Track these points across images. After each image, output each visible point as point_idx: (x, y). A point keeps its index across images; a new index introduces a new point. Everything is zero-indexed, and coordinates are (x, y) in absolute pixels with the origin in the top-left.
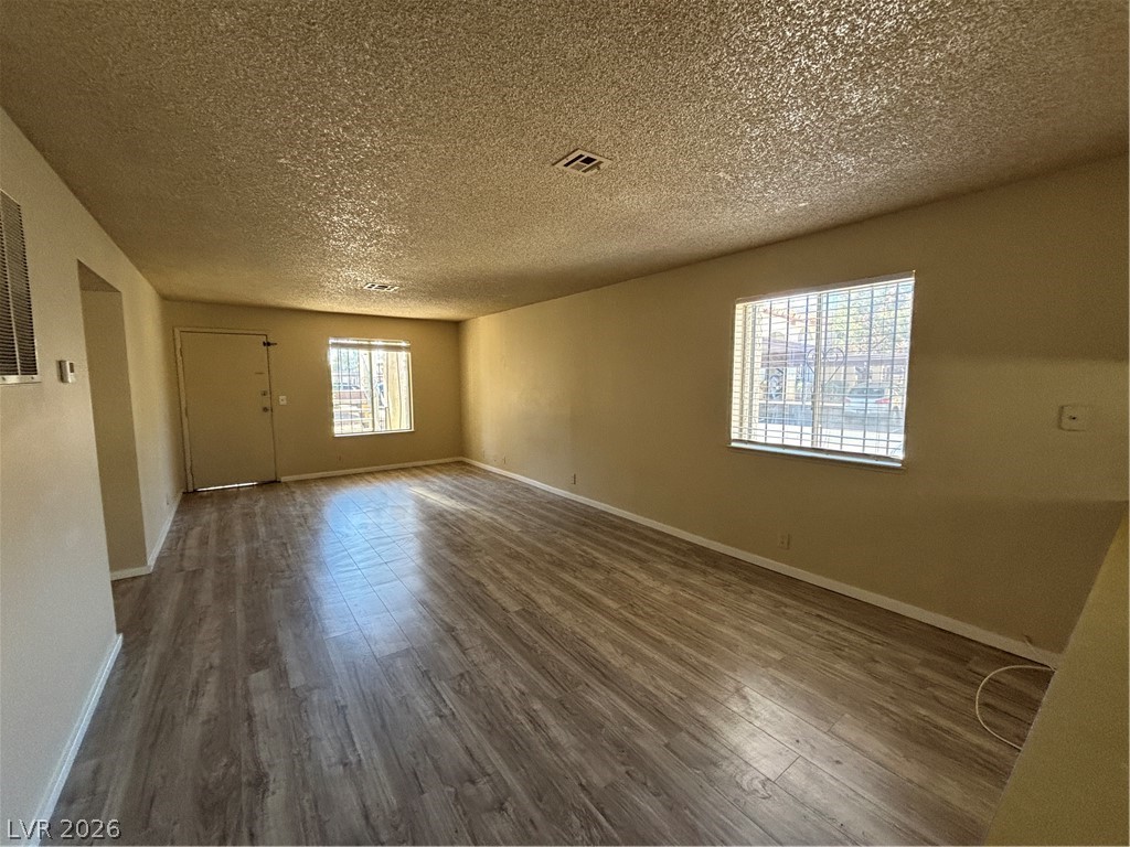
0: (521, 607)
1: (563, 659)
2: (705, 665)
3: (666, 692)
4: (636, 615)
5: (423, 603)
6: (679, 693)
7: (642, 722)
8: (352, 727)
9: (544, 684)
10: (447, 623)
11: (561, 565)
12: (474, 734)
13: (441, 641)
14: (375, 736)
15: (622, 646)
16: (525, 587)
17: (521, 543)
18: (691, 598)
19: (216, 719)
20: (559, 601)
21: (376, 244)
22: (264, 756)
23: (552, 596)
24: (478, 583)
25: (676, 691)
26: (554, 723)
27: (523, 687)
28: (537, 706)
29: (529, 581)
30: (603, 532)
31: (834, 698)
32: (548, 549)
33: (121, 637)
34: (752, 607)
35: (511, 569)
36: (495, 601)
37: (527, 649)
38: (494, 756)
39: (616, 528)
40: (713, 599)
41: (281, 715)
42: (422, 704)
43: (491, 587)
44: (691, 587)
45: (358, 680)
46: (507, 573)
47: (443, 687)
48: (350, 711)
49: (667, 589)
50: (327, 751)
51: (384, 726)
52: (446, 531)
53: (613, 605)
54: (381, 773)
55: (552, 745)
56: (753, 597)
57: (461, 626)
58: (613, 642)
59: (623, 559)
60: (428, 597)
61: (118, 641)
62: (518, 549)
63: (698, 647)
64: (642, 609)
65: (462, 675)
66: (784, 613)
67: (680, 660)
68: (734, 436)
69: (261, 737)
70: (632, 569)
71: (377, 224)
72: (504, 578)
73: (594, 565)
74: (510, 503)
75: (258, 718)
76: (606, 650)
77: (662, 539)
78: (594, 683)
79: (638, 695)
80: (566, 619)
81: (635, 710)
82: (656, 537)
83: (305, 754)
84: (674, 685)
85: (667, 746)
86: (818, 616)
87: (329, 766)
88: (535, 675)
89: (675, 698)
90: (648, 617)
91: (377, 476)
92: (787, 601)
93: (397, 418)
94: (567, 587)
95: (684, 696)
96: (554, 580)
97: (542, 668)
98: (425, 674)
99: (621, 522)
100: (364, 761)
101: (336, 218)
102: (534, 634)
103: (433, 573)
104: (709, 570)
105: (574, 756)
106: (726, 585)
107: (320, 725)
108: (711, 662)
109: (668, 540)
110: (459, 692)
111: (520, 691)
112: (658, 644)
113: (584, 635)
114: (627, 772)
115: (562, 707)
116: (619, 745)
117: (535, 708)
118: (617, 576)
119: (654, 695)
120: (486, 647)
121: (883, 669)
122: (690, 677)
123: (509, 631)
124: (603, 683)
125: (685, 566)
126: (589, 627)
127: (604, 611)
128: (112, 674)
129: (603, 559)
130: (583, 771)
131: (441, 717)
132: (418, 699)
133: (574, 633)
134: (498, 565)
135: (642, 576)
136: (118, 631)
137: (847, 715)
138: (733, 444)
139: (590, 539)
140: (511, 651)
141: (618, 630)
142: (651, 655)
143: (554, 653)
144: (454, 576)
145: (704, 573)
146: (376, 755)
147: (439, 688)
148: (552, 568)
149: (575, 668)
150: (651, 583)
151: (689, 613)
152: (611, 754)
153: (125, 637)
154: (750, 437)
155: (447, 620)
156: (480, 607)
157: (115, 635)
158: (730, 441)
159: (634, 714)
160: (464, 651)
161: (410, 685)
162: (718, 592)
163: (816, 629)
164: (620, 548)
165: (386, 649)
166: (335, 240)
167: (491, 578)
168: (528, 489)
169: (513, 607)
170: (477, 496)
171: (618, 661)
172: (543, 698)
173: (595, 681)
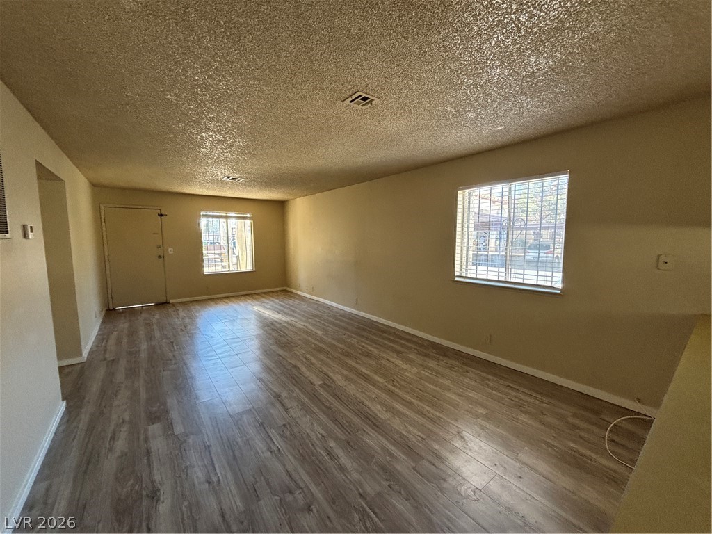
0: (322, 382)
1: (349, 414)
2: (439, 418)
3: (414, 434)
4: (395, 386)
5: (261, 380)
6: (422, 435)
7: (401, 455)
8: (214, 459)
9: (337, 431)
10: (275, 392)
11: (348, 355)
12: (292, 462)
13: (272, 404)
14: (228, 463)
15: (386, 407)
16: (325, 369)
17: (322, 341)
18: (430, 375)
19: (126, 455)
20: (346, 378)
21: (230, 151)
22: (157, 478)
23: (342, 375)
24: (295, 367)
25: (420, 434)
26: (342, 454)
27: (323, 432)
28: (332, 444)
29: (327, 365)
30: (375, 334)
31: (518, 437)
32: (340, 345)
33: (65, 402)
34: (467, 381)
35: (316, 358)
36: (306, 378)
37: (327, 410)
38: (305, 477)
39: (383, 332)
40: (443, 376)
41: (168, 452)
42: (259, 445)
43: (304, 369)
44: (429, 368)
45: (219, 429)
46: (314, 360)
47: (273, 433)
48: (213, 449)
49: (415, 370)
50: (198, 474)
51: (235, 457)
52: (275, 334)
53: (381, 380)
54: (233, 488)
55: (342, 468)
56: (468, 374)
57: (284, 394)
58: (381, 404)
59: (387, 351)
60: (264, 376)
61: (63, 405)
62: (321, 345)
63: (433, 405)
64: (399, 383)
65: (284, 425)
66: (488, 385)
67: (422, 414)
68: (457, 274)
69: (156, 465)
70: (393, 357)
71: (230, 138)
72: (313, 364)
73: (368, 355)
74: (315, 316)
75: (153, 453)
76: (377, 409)
77: (411, 339)
78: (368, 429)
79: (396, 437)
80: (351, 389)
81: (394, 446)
82: (408, 337)
83: (184, 476)
84: (419, 431)
85: (414, 469)
86: (508, 386)
87: (199, 483)
88: (331, 425)
89: (419, 438)
90: (402, 388)
91: (231, 298)
92: (490, 377)
93: (244, 262)
94: (351, 369)
95: (425, 437)
96: (343, 365)
97: (335, 421)
98: (262, 424)
99: (385, 328)
100: (220, 478)
101: (204, 135)
102: (331, 399)
103: (268, 361)
104: (441, 358)
105: (356, 476)
106: (451, 367)
107: (194, 458)
108: (442, 416)
109: (415, 339)
110: (283, 436)
111: (321, 434)
112: (409, 404)
113: (362, 399)
114: (389, 486)
115: (348, 445)
116: (383, 468)
117: (331, 445)
118: (383, 362)
119: (406, 437)
120: (300, 407)
121: (549, 419)
122: (429, 425)
123: (314, 397)
124: (373, 429)
125: (426, 355)
126: (366, 394)
127: (375, 384)
128: (59, 426)
129: (375, 351)
130: (361, 484)
131: (271, 452)
132: (257, 441)
133: (356, 398)
134: (308, 356)
135: (399, 362)
136: (63, 400)
137: (526, 448)
138: (456, 279)
139: (367, 338)
140: (316, 410)
141: (384, 396)
142: (405, 411)
143: (343, 411)
144: (280, 363)
145: (438, 360)
146: (229, 476)
147: (270, 434)
148: (342, 357)
149: (356, 420)
150: (404, 366)
151: (428, 385)
152: (378, 474)
153: (67, 403)
154: (466, 274)
155: (275, 390)
156: (296, 382)
157: (61, 402)
158: (454, 276)
159: (393, 448)
160: (286, 410)
161: (251, 432)
162: (447, 371)
163: (508, 394)
164: (385, 344)
165: (236, 408)
166: (204, 148)
167: (303, 363)
168: (328, 307)
169: (318, 382)
170: (294, 312)
171: (383, 415)
172: (336, 439)
173: (369, 428)
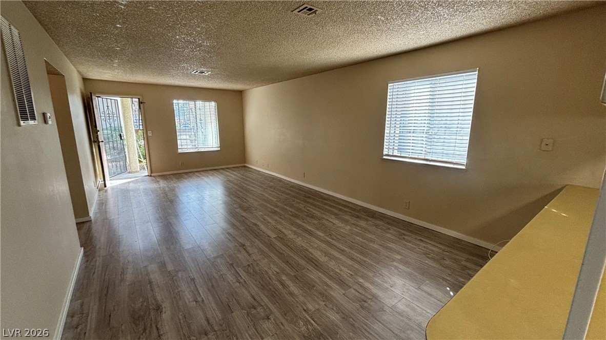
0: (276, 236)
1: (296, 258)
2: (365, 261)
3: (345, 272)
4: (333, 239)
5: (229, 234)
6: (351, 273)
7: (334, 286)
8: (198, 287)
9: (288, 269)
10: (240, 242)
11: (297, 216)
12: (255, 290)
13: (239, 251)
14: (209, 290)
15: (325, 253)
16: (279, 227)
17: (276, 206)
18: (360, 232)
19: (135, 284)
20: (295, 233)
21: (199, 50)
22: (159, 298)
23: (292, 231)
24: (256, 225)
25: (349, 272)
26: (292, 285)
28: (284, 278)
29: (281, 224)
30: (318, 201)
31: (423, 274)
32: (291, 209)
33: (83, 248)
34: (389, 235)
35: (272, 218)
36: (264, 233)
37: (281, 255)
38: (266, 300)
39: (325, 199)
40: (370, 232)
41: (165, 282)
42: (230, 278)
43: (262, 227)
44: (360, 226)
45: (199, 267)
46: (270, 220)
47: (242, 273)
48: (197, 281)
49: (348, 227)
50: (188, 296)
51: (213, 286)
52: (238, 200)
53: (322, 235)
54: (213, 305)
55: (292, 294)
56: (390, 231)
57: (247, 244)
58: (321, 251)
59: (327, 213)
60: (231, 231)
61: (82, 251)
62: (276, 209)
63: (362, 253)
64: (336, 236)
65: (249, 265)
66: (404, 239)
67: (353, 259)
68: (385, 153)
69: (157, 290)
70: (332, 218)
71: (199, 40)
72: (269, 222)
73: (313, 216)
74: (271, 187)
75: (154, 283)
76: (318, 254)
77: (346, 204)
78: (311, 268)
79: (331, 273)
80: (299, 241)
81: (330, 280)
82: (344, 203)
83: (178, 298)
84: (348, 269)
85: (344, 294)
86: (420, 240)
87: (189, 302)
88: (283, 265)
89: (348, 274)
90: (338, 240)
91: (201, 173)
92: (406, 233)
94: (299, 226)
95: (353, 274)
96: (292, 224)
97: (287, 263)
98: (232, 265)
99: (327, 196)
100: (204, 299)
102: (284, 248)
103: (233, 220)
104: (370, 219)
105: (302, 299)
106: (377, 226)
107: (183, 286)
108: (367, 260)
109: (350, 205)
110: (248, 272)
111: (276, 271)
112: (342, 252)
113: (307, 247)
114: (325, 305)
115: (296, 279)
116: (322, 294)
117: (284, 279)
118: (324, 221)
119: (339, 273)
120: (260, 253)
121: (447, 262)
122: (356, 266)
123: (270, 246)
124: (314, 268)
125: (358, 217)
126: (309, 244)
127: (317, 237)
128: (81, 266)
129: (316, 213)
130: (305, 304)
131: (240, 283)
132: (228, 275)
133: (302, 247)
134: (266, 217)
135: (336, 222)
137: (427, 281)
138: (384, 157)
139: (312, 204)
140: (272, 255)
141: (323, 245)
142: (338, 256)
143: (292, 255)
144: (243, 221)
145: (367, 220)
146: (210, 298)
147: (238, 271)
148: (292, 218)
149: (302, 262)
150: (341, 225)
151: (358, 238)
152: (317, 297)
154: (393, 153)
156: (256, 235)
157: (80, 248)
158: (383, 155)
160: (250, 255)
161: (224, 270)
162: (373, 229)
163: (419, 245)
164: (326, 209)
165: (210, 252)
167: (261, 222)
168: (280, 180)
169: (273, 235)
171: (323, 259)
172: (287, 275)
